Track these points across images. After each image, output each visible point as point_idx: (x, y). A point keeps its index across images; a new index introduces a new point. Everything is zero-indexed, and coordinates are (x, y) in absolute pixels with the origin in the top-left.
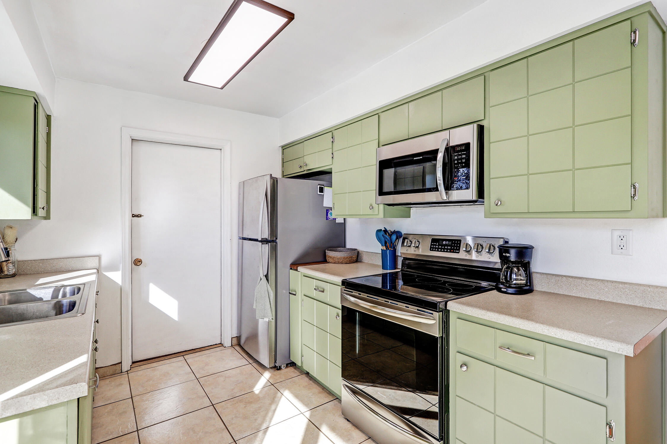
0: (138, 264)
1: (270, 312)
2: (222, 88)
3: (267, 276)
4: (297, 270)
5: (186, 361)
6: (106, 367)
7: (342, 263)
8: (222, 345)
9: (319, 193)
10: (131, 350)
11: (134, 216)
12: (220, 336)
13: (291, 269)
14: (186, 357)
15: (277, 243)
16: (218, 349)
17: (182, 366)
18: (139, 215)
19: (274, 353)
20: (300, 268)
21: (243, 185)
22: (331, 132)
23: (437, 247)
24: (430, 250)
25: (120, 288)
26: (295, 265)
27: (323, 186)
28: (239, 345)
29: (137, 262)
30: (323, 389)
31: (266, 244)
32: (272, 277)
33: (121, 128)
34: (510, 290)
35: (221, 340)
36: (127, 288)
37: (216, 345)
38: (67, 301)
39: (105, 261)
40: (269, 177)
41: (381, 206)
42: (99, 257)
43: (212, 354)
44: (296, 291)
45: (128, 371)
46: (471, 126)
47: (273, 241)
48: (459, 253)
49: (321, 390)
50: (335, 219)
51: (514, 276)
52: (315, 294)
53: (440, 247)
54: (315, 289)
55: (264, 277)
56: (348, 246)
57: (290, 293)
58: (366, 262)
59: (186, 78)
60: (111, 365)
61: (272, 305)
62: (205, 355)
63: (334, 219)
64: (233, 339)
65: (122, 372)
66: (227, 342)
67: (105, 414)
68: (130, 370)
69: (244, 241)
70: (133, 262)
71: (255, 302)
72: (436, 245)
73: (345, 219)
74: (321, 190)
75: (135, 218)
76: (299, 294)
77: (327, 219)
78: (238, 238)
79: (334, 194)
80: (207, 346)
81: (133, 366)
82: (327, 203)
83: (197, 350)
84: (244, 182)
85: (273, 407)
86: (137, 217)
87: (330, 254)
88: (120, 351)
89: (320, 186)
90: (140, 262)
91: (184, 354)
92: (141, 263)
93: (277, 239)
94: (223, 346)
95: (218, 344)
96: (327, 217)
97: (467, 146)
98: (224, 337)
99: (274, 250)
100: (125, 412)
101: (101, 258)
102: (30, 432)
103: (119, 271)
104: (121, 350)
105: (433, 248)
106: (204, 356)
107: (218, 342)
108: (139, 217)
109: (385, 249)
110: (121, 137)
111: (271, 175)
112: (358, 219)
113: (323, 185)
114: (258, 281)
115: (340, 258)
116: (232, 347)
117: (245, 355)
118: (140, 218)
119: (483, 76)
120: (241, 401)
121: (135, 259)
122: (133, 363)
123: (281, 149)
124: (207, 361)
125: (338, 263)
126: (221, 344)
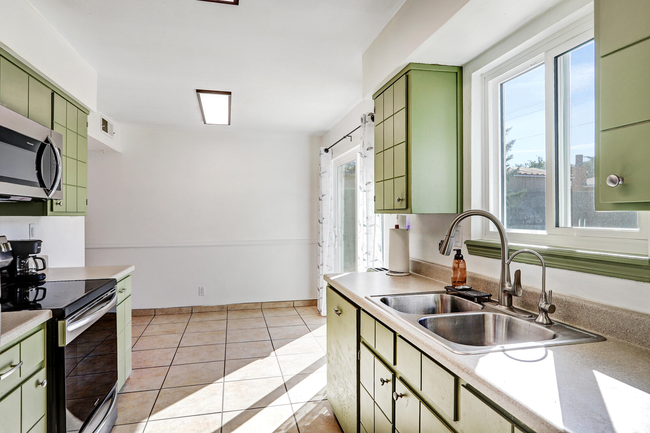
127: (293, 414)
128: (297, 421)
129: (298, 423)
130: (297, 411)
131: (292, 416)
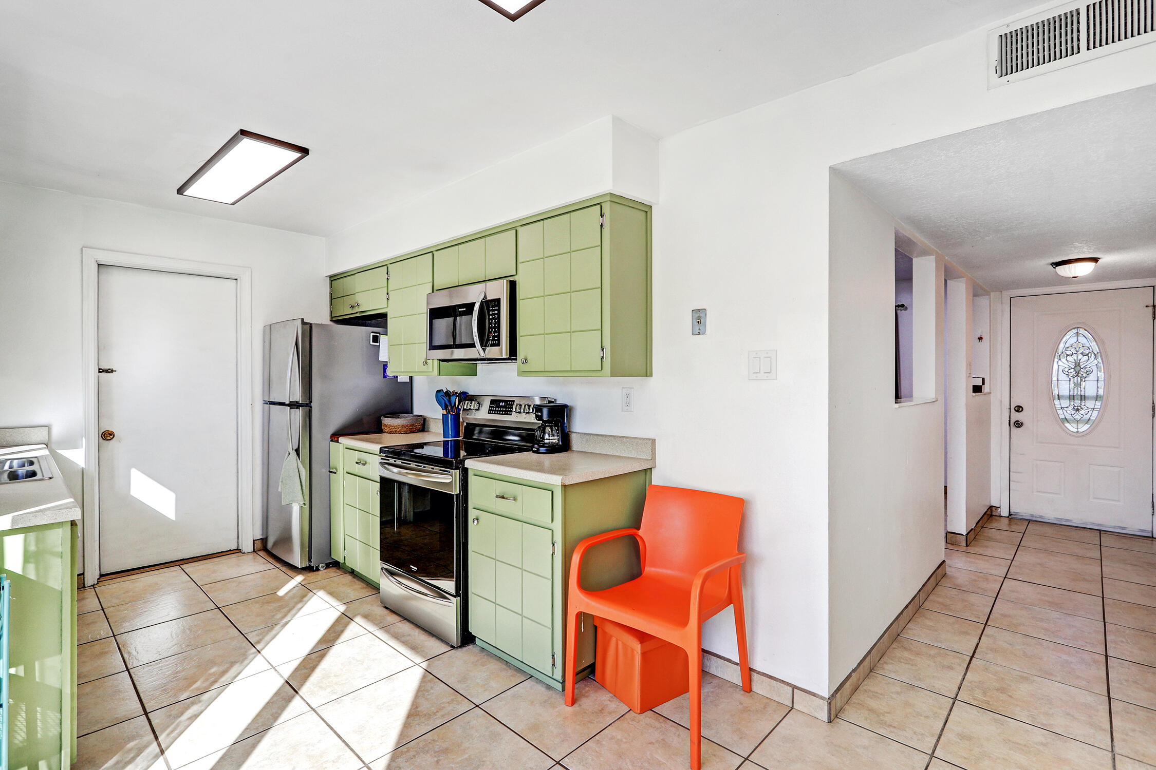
0: (109, 438)
1: (301, 495)
2: (233, 204)
3: (297, 451)
4: (337, 441)
5: (183, 570)
7: (400, 433)
9: (372, 343)
10: (98, 558)
11: (101, 371)
12: (237, 539)
13: (332, 441)
14: (184, 566)
15: (311, 407)
16: (233, 556)
18: (109, 369)
19: (308, 549)
20: (341, 439)
21: (270, 329)
22: (384, 265)
23: (494, 409)
24: (489, 413)
25: (81, 470)
26: (335, 437)
27: (378, 335)
28: (265, 549)
29: (107, 436)
30: (367, 585)
31: (297, 408)
32: (304, 452)
33: (82, 249)
34: (542, 450)
35: (238, 545)
36: (93, 468)
37: (230, 552)
38: (22, 472)
39: (56, 432)
40: (300, 321)
41: (436, 362)
42: (48, 427)
43: (224, 561)
44: (337, 468)
45: (94, 585)
46: (501, 281)
47: (307, 405)
48: (511, 415)
49: (365, 586)
50: (397, 377)
51: (547, 436)
52: (358, 469)
53: (497, 409)
54: (357, 463)
55: (294, 451)
56: (416, 412)
57: (330, 472)
58: (433, 431)
59: (180, 191)
61: (304, 487)
62: (213, 563)
63: (394, 376)
64: (255, 542)
65: (84, 587)
66: (247, 546)
68: (97, 584)
69: (271, 406)
70: (100, 435)
71: (280, 483)
72: (493, 407)
73: (411, 378)
74: (376, 339)
75: (103, 374)
76: (341, 472)
77: (385, 377)
78: (263, 402)
79: (391, 345)
80: (217, 553)
81: (101, 579)
82: (383, 357)
83: (200, 558)
84: (270, 325)
85: (300, 605)
86: (107, 372)
87: (387, 421)
88: (82, 558)
89: (373, 334)
90: (111, 435)
91: (180, 562)
92: (112, 437)
93: (311, 402)
94: (241, 552)
95: (233, 550)
96: (384, 375)
97: (498, 300)
98: (242, 540)
99: (309, 416)
101: (51, 429)
102: (32, 548)
103: (81, 449)
104: (84, 556)
105: (491, 410)
106: (210, 564)
107: (234, 547)
108: (109, 372)
109: (445, 413)
110: (82, 261)
111: (303, 319)
112: (426, 377)
113: (379, 333)
114: (286, 457)
115: (397, 427)
116: (254, 552)
117: (271, 559)
118: (111, 374)
119: (515, 231)
120: (257, 602)
121: (103, 431)
122: (102, 576)
123: (328, 280)
124: (216, 568)
125: (396, 432)
126: (238, 551)
127: (166, 753)
128: (155, 744)
129: (154, 739)
130: (155, 761)
131: (167, 748)
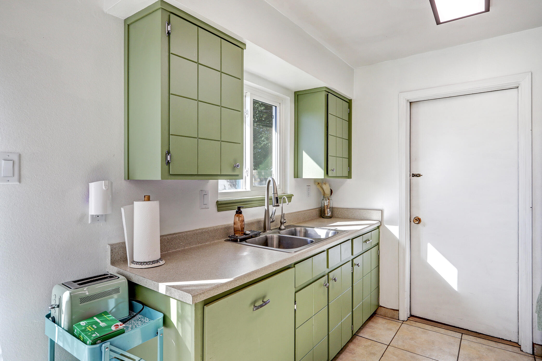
0: (417, 222)
5: (461, 340)
6: (387, 308)
8: (519, 346)
11: (414, 175)
12: (517, 333)
14: (464, 336)
16: (510, 348)
17: (452, 344)
18: (418, 174)
25: (398, 241)
33: (399, 95)
35: (518, 340)
36: (404, 243)
37: (509, 342)
39: (386, 215)
42: (382, 211)
43: (497, 350)
45: (404, 321)
59: (438, 23)
60: (391, 309)
62: (487, 347)
64: (534, 345)
65: (397, 319)
66: (526, 346)
67: (363, 346)
68: (406, 321)
70: (412, 220)
75: (415, 178)
80: (497, 338)
81: (410, 319)
83: (481, 335)
88: (398, 300)
91: (464, 332)
92: (420, 222)
94: (520, 348)
95: (514, 342)
100: (374, 354)
101: (384, 212)
103: (397, 226)
106: (485, 346)
107: (515, 339)
110: (399, 102)
116: (532, 356)
118: (419, 177)
122: (411, 316)
124: (485, 354)
126: (517, 344)
